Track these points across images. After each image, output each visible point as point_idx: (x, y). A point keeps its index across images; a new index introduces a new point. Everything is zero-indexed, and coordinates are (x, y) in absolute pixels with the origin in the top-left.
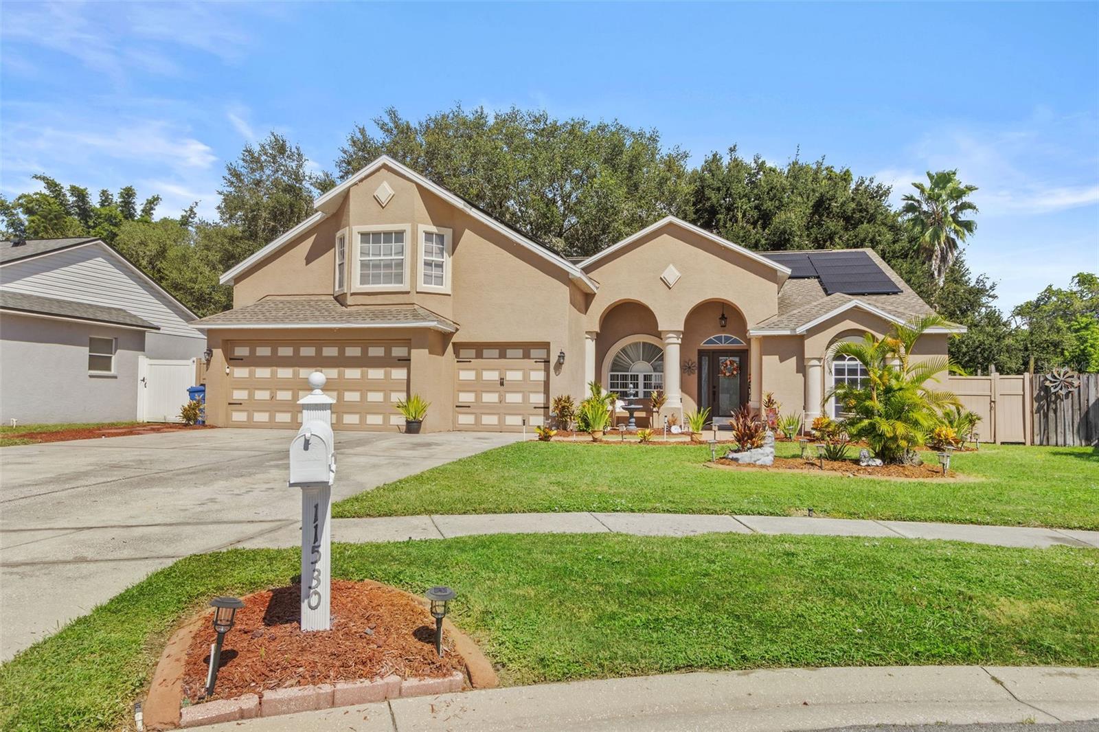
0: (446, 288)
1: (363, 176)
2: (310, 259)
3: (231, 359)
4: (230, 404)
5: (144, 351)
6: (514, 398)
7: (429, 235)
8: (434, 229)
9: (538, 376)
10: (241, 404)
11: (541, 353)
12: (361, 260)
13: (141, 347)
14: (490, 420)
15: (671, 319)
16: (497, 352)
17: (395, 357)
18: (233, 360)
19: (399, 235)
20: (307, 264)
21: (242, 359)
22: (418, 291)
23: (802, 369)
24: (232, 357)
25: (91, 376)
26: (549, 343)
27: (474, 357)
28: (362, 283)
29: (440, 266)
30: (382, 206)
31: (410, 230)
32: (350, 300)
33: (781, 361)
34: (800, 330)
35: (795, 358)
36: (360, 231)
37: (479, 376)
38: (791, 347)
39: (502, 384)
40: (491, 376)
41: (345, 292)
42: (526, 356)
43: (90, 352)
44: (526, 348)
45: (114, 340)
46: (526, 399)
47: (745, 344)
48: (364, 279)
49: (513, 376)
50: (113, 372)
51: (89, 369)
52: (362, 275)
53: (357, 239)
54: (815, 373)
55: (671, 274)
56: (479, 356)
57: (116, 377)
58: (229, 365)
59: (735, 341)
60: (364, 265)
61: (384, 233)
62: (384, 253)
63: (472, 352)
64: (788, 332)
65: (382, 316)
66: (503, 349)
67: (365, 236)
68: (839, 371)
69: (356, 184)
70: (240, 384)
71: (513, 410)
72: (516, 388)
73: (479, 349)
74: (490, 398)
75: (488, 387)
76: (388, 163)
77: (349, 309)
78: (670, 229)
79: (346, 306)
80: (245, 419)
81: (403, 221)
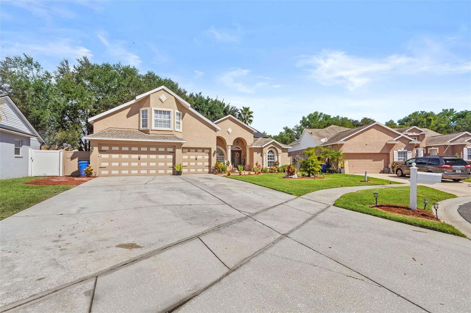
0: (181, 130)
1: (155, 91)
2: (128, 116)
3: (100, 151)
4: (100, 168)
5: (30, 146)
6: (200, 164)
7: (177, 113)
8: (178, 112)
9: (207, 157)
10: (105, 168)
11: (208, 151)
12: (155, 119)
13: (29, 145)
14: (193, 170)
15: (230, 142)
16: (194, 150)
17: (168, 151)
18: (101, 151)
19: (169, 112)
20: (127, 118)
21: (105, 151)
22: (175, 131)
23: (262, 156)
24: (101, 150)
25: (16, 157)
26: (211, 148)
27: (187, 151)
28: (155, 127)
29: (179, 123)
30: (162, 102)
31: (173, 111)
32: (151, 132)
33: (258, 154)
34: (263, 146)
35: (260, 153)
36: (155, 109)
37: (189, 157)
38: (260, 150)
39: (196, 160)
40: (193, 157)
41: (149, 129)
42: (203, 151)
43: (15, 147)
44: (203, 149)
45: (21, 142)
46: (203, 164)
47: (241, 149)
48: (156, 125)
49: (199, 157)
50: (20, 155)
51: (15, 154)
52: (155, 124)
53: (153, 112)
54: (264, 156)
55: (230, 130)
56: (189, 151)
57: (22, 157)
58: (100, 153)
59: (239, 148)
60: (156, 121)
61: (163, 111)
62: (164, 118)
63: (187, 150)
64: (260, 147)
65: (167, 138)
66: (196, 149)
67: (156, 111)
68: (268, 156)
69: (152, 93)
70: (105, 160)
71: (200, 167)
72: (200, 161)
73: (189, 149)
74: (193, 164)
75: (192, 161)
76: (164, 88)
77: (150, 135)
78: (230, 118)
79: (149, 134)
80: (108, 173)
81: (170, 108)
